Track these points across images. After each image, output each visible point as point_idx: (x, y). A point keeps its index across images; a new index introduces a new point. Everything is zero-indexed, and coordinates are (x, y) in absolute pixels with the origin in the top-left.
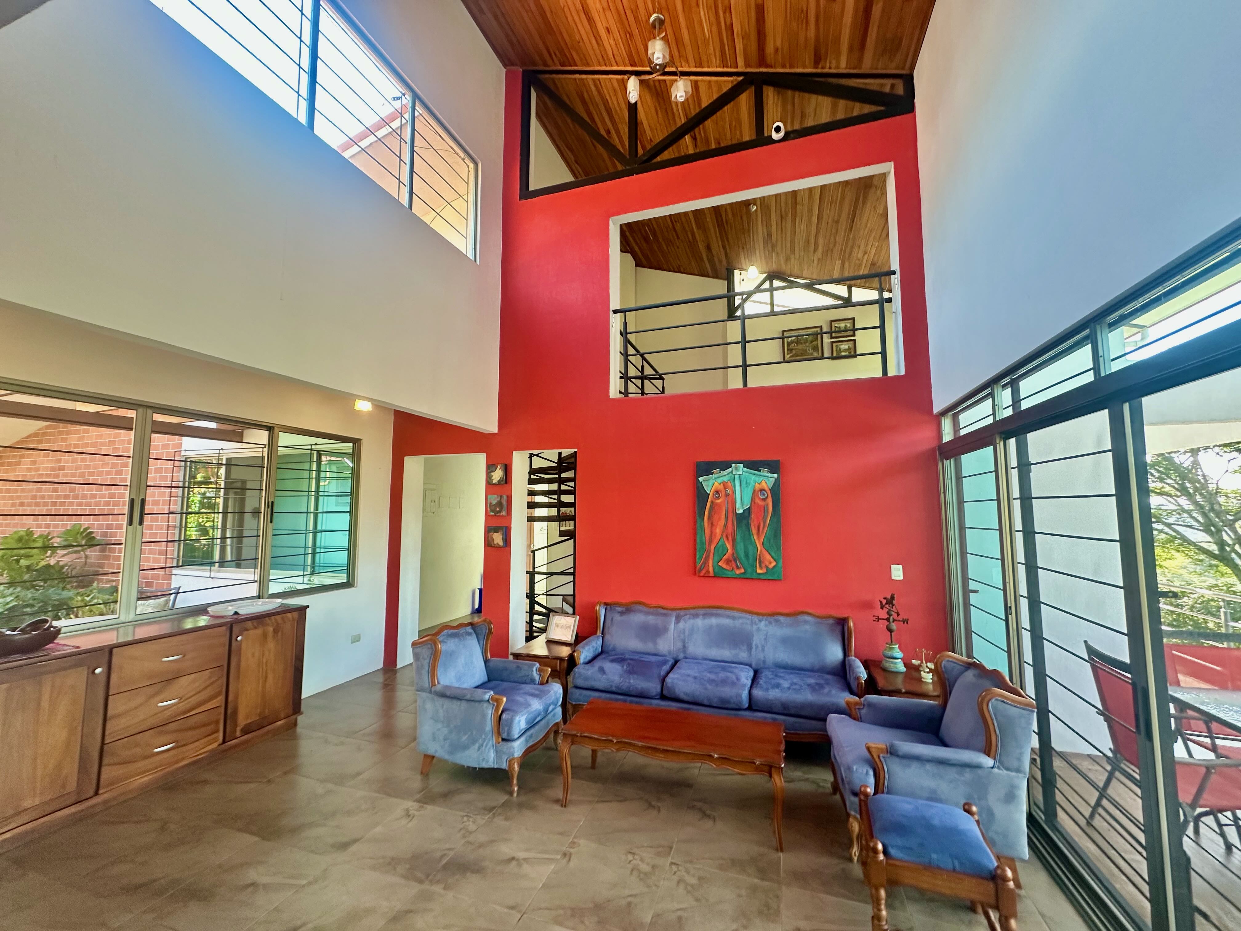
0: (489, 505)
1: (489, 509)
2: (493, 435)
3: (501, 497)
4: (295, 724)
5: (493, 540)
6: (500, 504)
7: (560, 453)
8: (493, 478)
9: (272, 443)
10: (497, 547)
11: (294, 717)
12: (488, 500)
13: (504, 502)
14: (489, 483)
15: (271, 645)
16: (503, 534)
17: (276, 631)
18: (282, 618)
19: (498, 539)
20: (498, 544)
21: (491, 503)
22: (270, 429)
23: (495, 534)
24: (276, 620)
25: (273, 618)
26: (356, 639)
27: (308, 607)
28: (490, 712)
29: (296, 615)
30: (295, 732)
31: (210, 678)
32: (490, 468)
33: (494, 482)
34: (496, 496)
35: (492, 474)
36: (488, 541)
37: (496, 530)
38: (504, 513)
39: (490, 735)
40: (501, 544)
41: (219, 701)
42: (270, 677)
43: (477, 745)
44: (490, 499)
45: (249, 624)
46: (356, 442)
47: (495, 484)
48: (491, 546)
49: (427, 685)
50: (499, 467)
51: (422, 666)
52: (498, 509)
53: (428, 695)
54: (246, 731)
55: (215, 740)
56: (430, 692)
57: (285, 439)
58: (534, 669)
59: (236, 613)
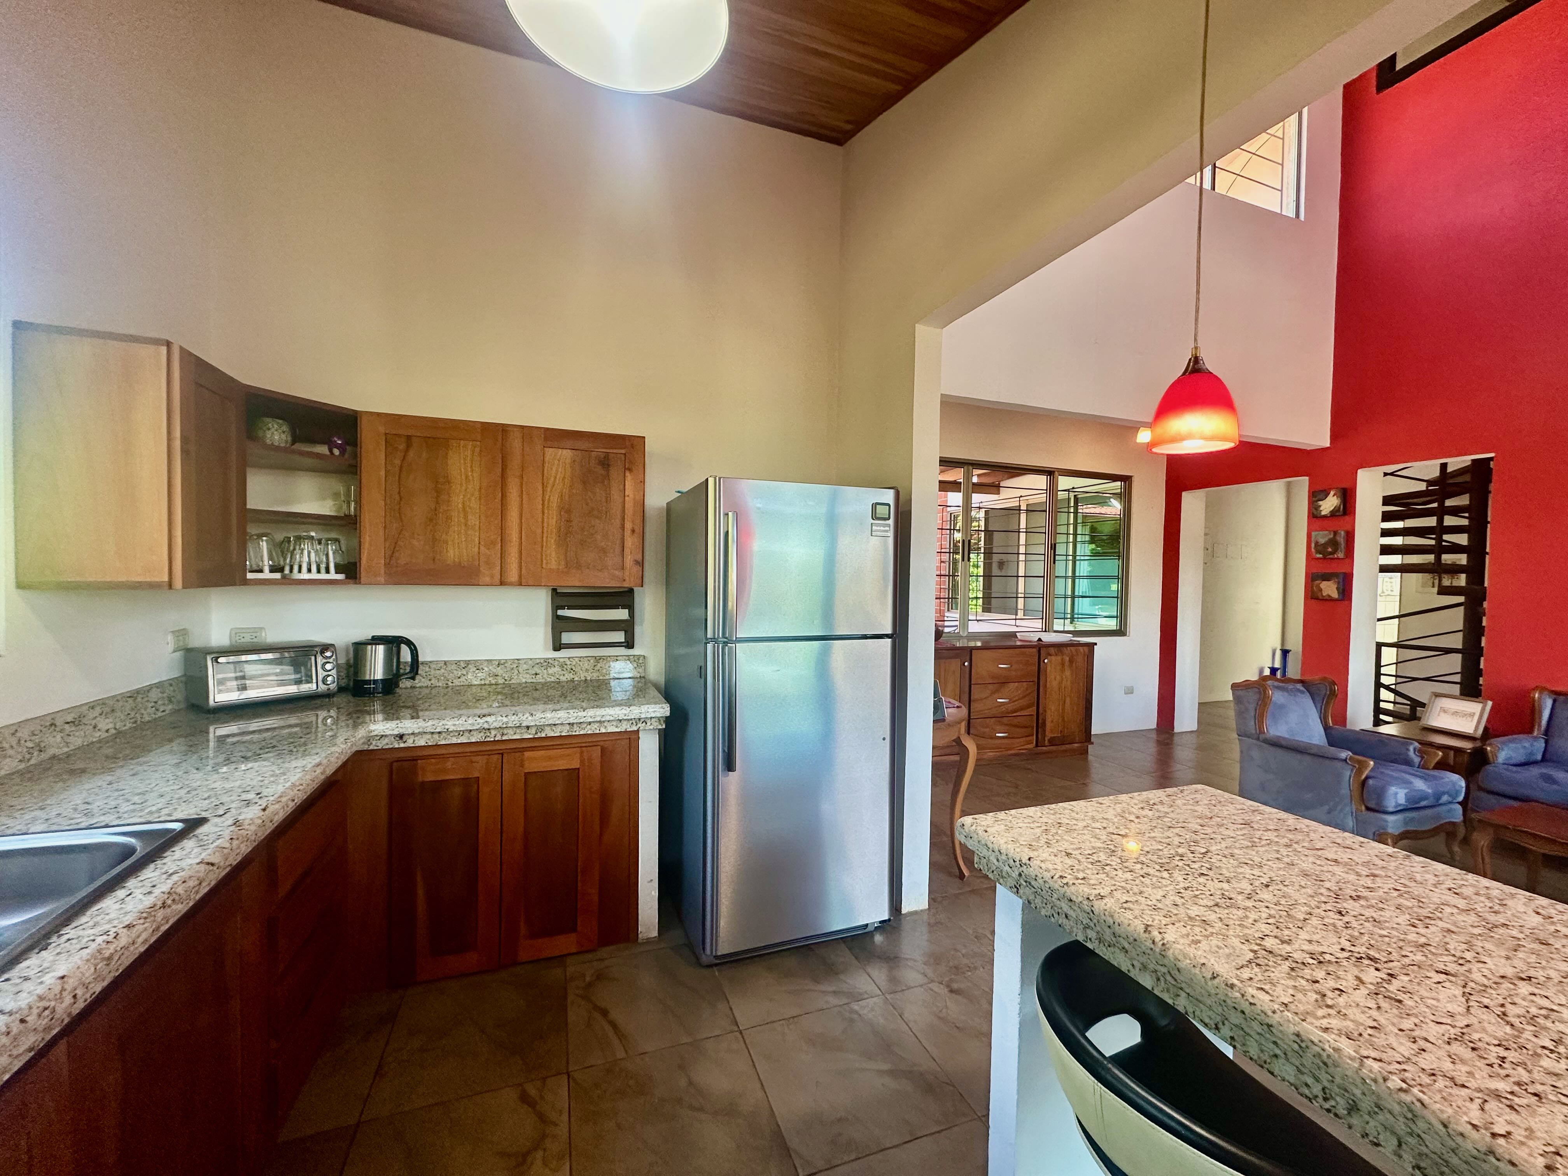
0: (1313, 545)
1: (1313, 550)
2: (1324, 450)
3: (1335, 533)
4: (1086, 752)
5: (1321, 590)
6: (1333, 543)
7: (1444, 466)
8: (1321, 509)
9: (1052, 489)
10: (1326, 600)
11: (1086, 744)
12: (1313, 539)
13: (1341, 539)
14: (1314, 515)
15: (1068, 673)
16: (1339, 583)
17: (1071, 661)
18: (1076, 651)
19: (1330, 589)
20: (1329, 596)
21: (1317, 543)
22: (1050, 473)
23: (1324, 583)
24: (1071, 650)
25: (1069, 648)
26: (1129, 691)
27: (1096, 644)
28: (1348, 773)
29: (1086, 649)
30: (1087, 758)
31: (1027, 689)
32: (1316, 495)
33: (1323, 513)
34: (1326, 532)
35: (1321, 503)
36: (1312, 591)
37: (1326, 577)
38: (1341, 555)
39: (1348, 800)
40: (1335, 595)
41: (1032, 711)
42: (1068, 700)
43: (1326, 807)
44: (1316, 536)
45: (1052, 650)
46: (1126, 479)
47: (1325, 517)
48: (1317, 599)
49: (1254, 732)
50: (1332, 493)
51: (1247, 709)
52: (1330, 550)
53: (1255, 741)
54: (1052, 742)
55: (1030, 743)
56: (1258, 739)
57: (1064, 483)
58: (1411, 748)
59: (1040, 640)
